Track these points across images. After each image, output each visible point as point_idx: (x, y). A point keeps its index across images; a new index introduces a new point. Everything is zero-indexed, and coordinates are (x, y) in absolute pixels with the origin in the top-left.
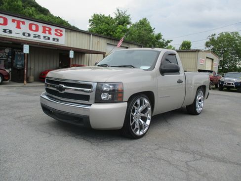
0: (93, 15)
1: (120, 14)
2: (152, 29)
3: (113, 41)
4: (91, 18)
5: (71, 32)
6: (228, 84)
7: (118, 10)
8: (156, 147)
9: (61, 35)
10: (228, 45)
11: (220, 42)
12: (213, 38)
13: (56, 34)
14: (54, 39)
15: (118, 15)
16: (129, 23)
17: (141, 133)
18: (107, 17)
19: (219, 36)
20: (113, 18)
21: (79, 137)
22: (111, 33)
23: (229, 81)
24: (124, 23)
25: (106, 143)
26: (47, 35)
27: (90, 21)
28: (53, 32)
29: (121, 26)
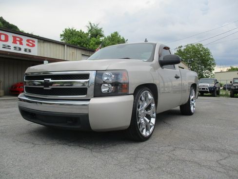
0: (64, 30)
1: (92, 27)
2: (126, 40)
3: (88, 52)
4: (62, 33)
5: (44, 42)
6: (203, 89)
7: (90, 24)
8: (171, 148)
9: (34, 46)
10: (194, 56)
11: (187, 53)
12: (180, 50)
13: (27, 45)
14: (26, 50)
15: (90, 28)
16: (102, 36)
17: (148, 134)
18: (78, 32)
19: (185, 48)
20: (85, 32)
21: (72, 144)
22: (85, 45)
23: (204, 86)
24: (96, 36)
25: (109, 149)
26: (18, 45)
27: (61, 35)
28: (24, 42)
29: (94, 38)
